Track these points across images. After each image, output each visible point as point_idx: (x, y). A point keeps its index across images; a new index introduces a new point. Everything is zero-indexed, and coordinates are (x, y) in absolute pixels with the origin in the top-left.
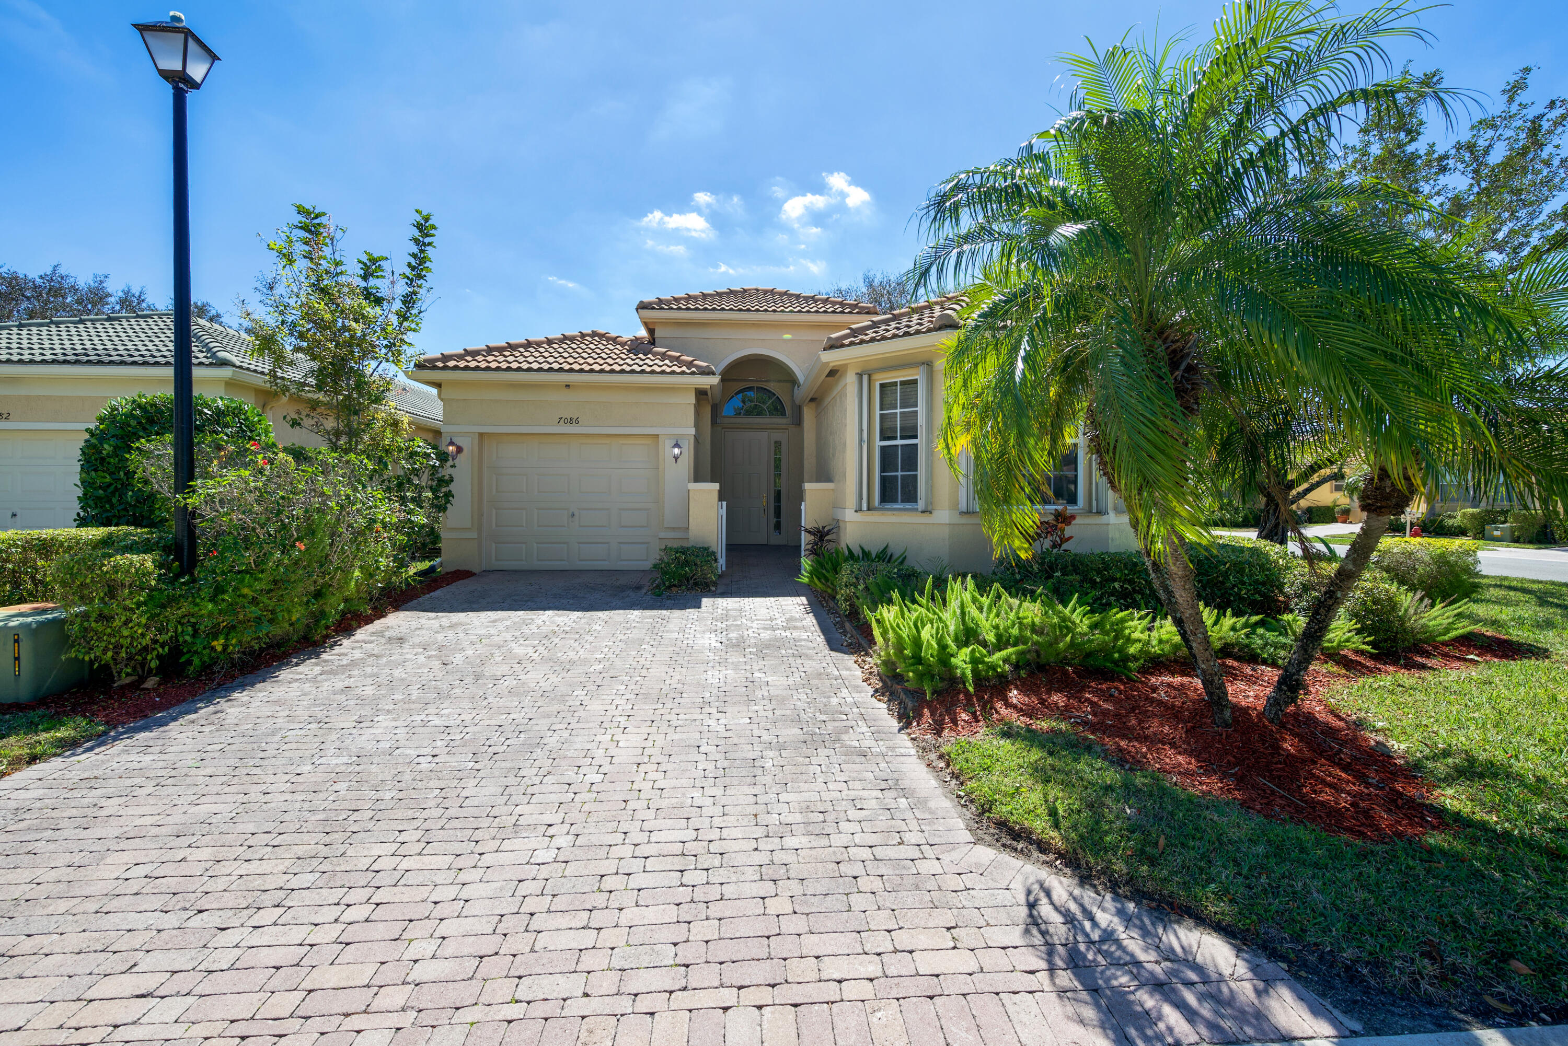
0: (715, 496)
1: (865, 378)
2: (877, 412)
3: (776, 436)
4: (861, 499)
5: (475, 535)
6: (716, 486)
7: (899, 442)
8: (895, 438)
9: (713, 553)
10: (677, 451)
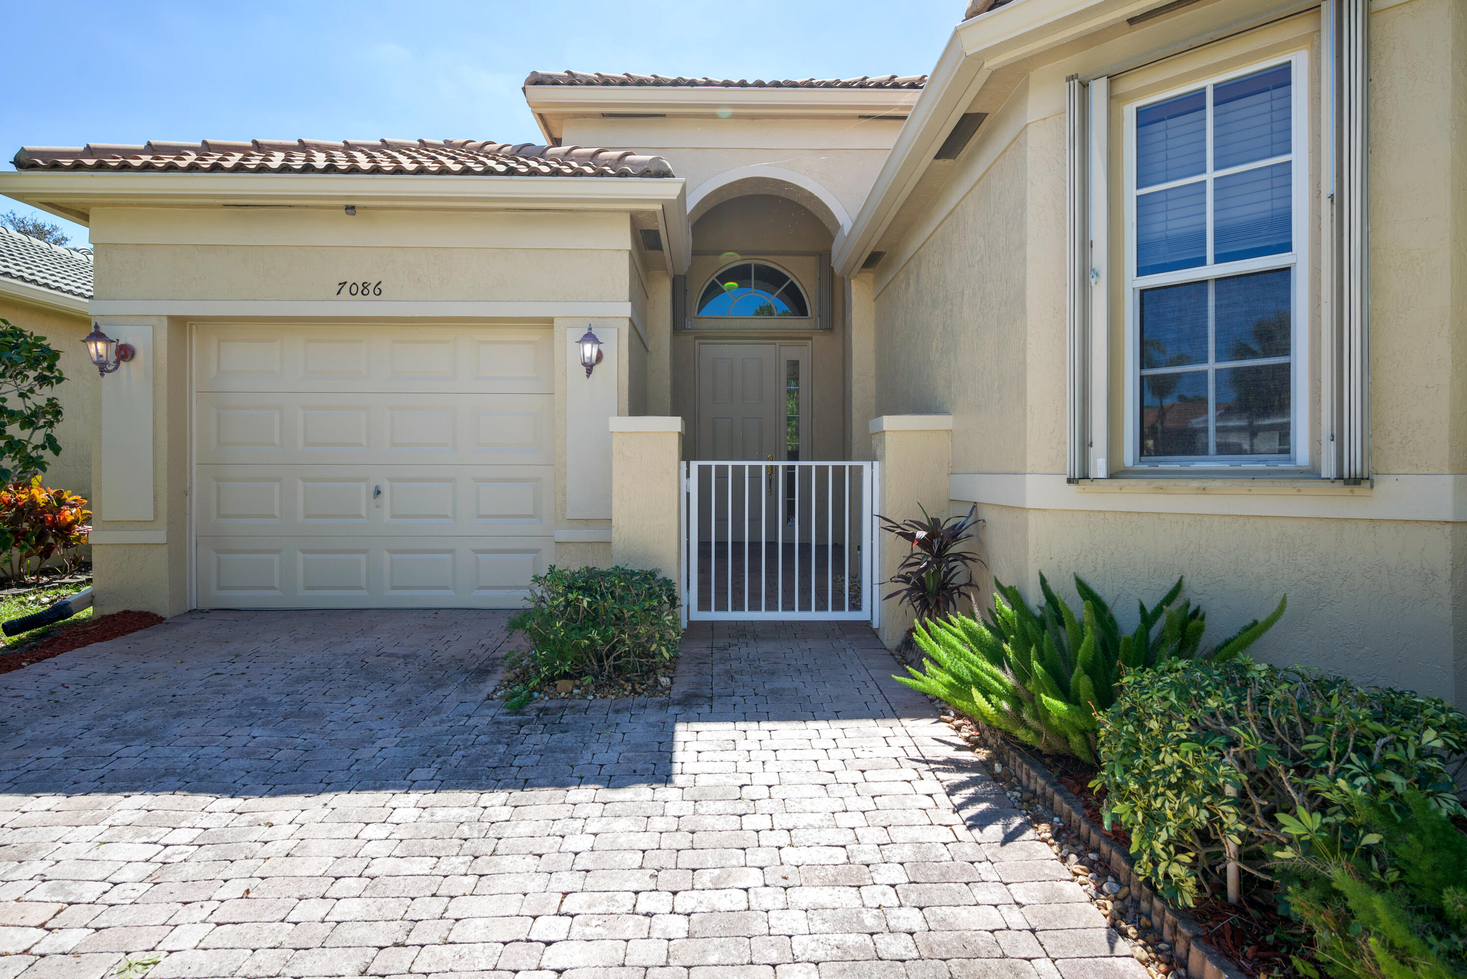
0: (673, 446)
1: (1099, 90)
2: (1131, 193)
3: (791, 352)
4: (1085, 444)
5: (160, 536)
6: (674, 424)
7: (1211, 270)
8: (1201, 262)
9: (668, 584)
10: (589, 350)
